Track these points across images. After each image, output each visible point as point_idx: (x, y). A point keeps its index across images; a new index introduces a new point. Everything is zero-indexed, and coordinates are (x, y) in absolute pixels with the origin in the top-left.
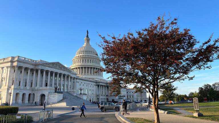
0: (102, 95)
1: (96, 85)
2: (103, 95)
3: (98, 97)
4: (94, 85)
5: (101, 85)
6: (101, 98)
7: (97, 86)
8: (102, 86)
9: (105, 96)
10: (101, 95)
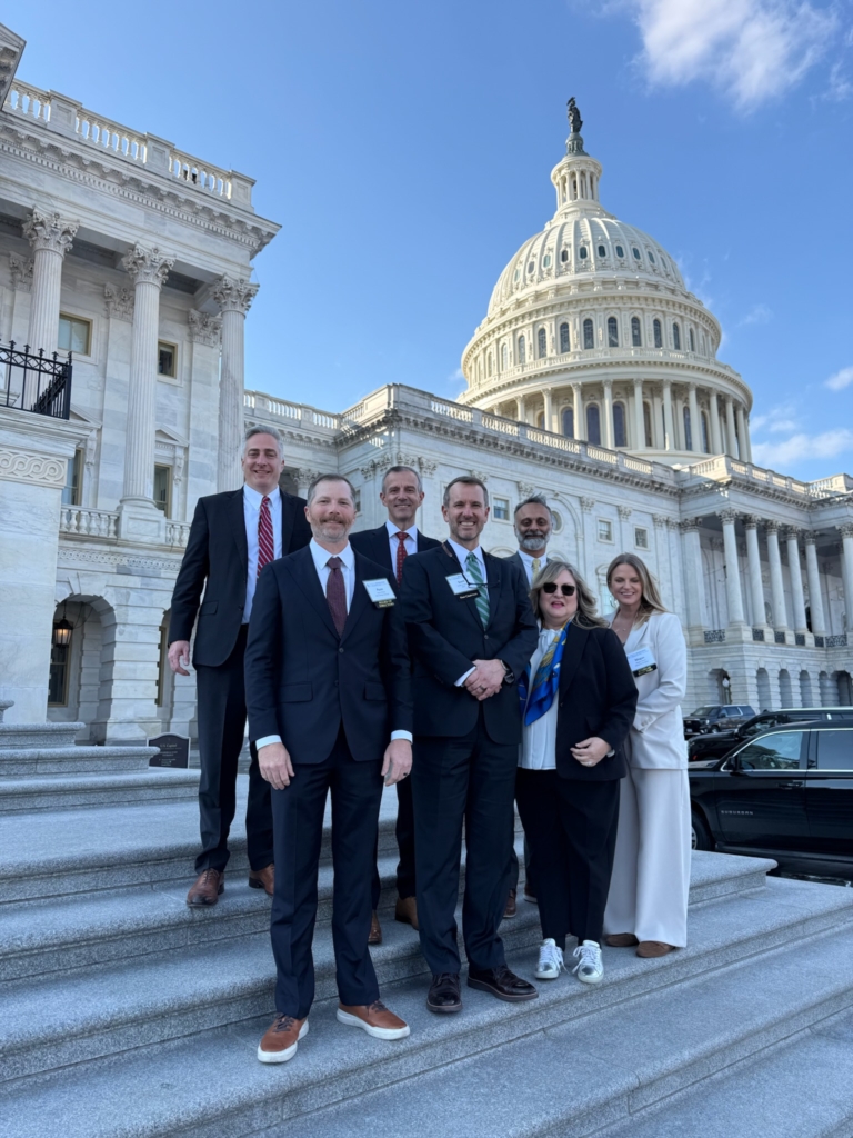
0: (769, 636)
1: (683, 526)
2: (780, 638)
3: (723, 661)
4: (654, 520)
5: (743, 523)
6: (761, 672)
7: (693, 538)
8: (753, 535)
9: (800, 640)
10: (758, 635)
